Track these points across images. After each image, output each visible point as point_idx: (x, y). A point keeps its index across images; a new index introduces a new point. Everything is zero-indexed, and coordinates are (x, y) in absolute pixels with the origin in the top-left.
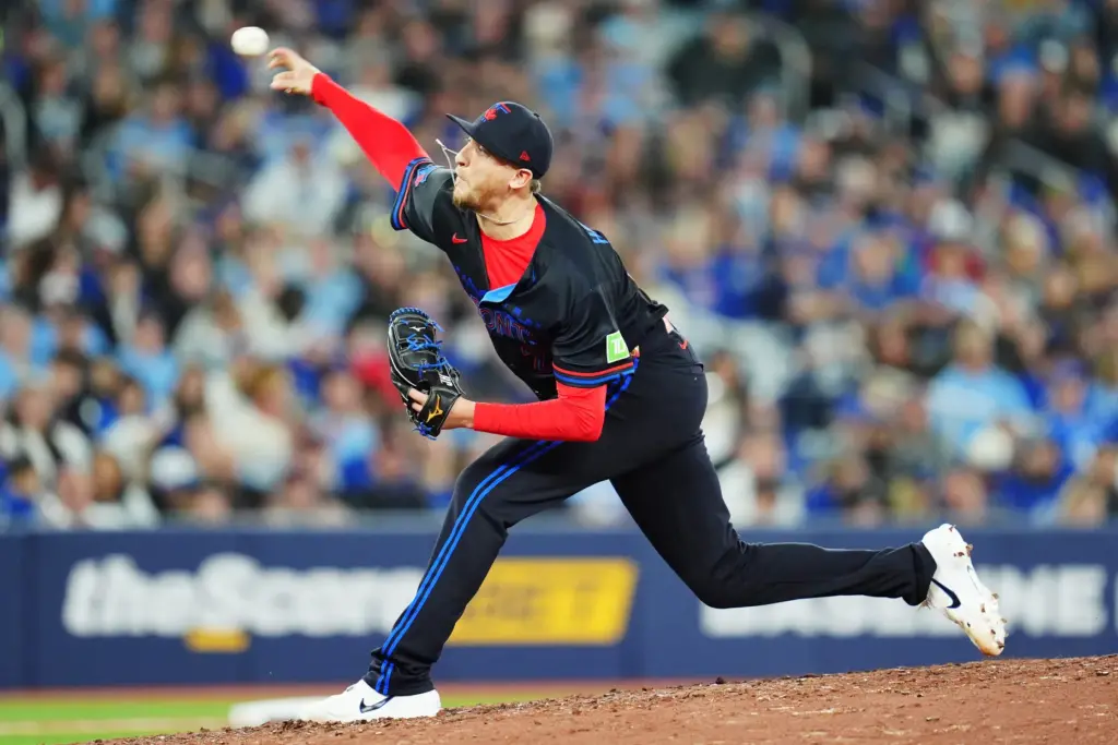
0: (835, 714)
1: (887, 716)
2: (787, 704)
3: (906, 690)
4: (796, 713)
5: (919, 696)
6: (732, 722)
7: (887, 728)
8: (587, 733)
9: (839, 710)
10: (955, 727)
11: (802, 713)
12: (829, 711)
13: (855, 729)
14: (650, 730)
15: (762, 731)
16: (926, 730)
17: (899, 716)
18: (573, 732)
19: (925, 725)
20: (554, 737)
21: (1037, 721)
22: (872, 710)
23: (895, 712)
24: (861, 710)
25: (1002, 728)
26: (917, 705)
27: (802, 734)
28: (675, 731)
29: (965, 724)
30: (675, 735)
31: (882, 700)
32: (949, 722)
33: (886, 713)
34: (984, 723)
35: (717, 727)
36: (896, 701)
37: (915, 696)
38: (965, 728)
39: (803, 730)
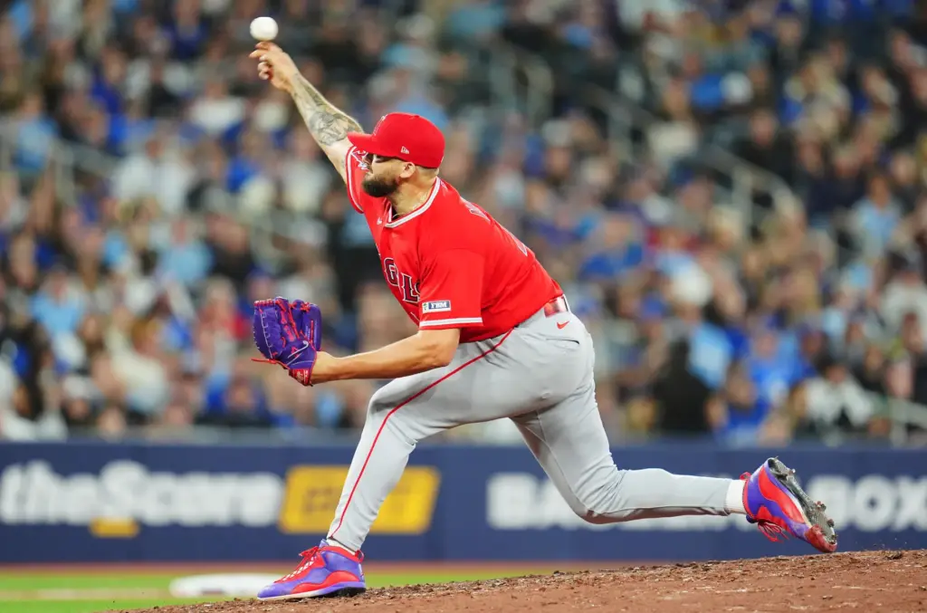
0: (749, 592)
1: (791, 594)
2: (707, 585)
3: (801, 574)
4: (718, 592)
5: (813, 579)
6: (668, 598)
7: (792, 604)
8: (554, 606)
9: (752, 589)
10: (845, 604)
11: (723, 592)
12: (743, 591)
13: (767, 605)
14: (605, 604)
15: (695, 605)
16: (824, 606)
17: (800, 595)
18: (544, 605)
19: (823, 602)
20: (530, 608)
21: (910, 599)
22: (777, 589)
23: (797, 592)
24: (769, 590)
25: (883, 605)
26: (813, 587)
27: (726, 608)
28: (625, 605)
29: (854, 601)
30: (626, 608)
31: (783, 581)
32: (841, 600)
33: (789, 592)
34: (868, 601)
35: (659, 602)
36: (794, 582)
37: (810, 578)
38: (854, 605)
39: (726, 605)
